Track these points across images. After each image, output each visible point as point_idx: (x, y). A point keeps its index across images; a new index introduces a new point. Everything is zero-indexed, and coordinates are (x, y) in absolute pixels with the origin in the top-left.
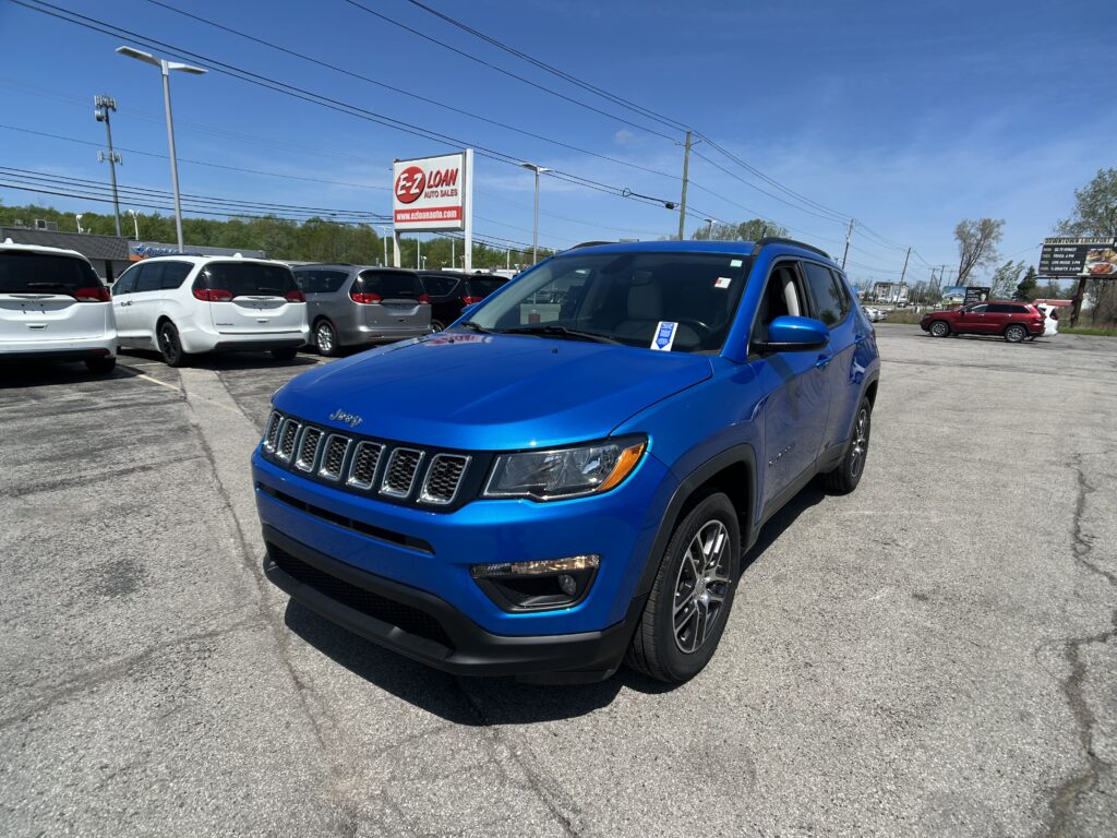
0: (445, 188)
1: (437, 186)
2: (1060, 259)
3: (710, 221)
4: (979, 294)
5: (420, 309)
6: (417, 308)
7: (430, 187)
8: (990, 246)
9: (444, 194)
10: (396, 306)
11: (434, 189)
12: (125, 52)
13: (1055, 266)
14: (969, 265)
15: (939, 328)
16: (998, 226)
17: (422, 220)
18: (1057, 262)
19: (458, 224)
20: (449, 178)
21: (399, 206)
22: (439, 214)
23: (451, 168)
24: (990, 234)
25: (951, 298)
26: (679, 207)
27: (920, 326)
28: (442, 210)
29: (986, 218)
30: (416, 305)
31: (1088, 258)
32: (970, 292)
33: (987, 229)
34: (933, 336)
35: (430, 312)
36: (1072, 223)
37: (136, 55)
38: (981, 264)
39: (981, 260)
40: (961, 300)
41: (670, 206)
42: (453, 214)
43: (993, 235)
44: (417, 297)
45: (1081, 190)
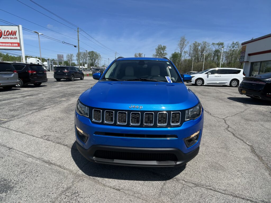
1: (8, 35)
3: (87, 51)
5: (15, 75)
6: (13, 74)
7: (5, 35)
9: (12, 38)
10: (5, 74)
17: (2, 46)
19: (19, 48)
20: (13, 33)
22: (9, 44)
23: (13, 30)
26: (78, 47)
30: (13, 73)
33: (140, 55)
35: (18, 76)
36: (155, 54)
41: (75, 46)
42: (17, 45)
44: (13, 71)
45: (156, 48)
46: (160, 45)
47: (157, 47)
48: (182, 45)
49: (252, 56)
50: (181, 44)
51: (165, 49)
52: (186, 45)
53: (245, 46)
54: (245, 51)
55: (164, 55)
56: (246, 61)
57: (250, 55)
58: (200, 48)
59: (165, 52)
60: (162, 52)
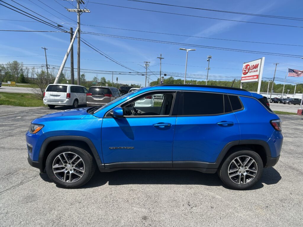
0: (255, 70)
7: (251, 70)
9: (254, 71)
11: (252, 70)
12: (180, 49)
17: (248, 79)
19: (257, 80)
20: (256, 67)
21: (243, 76)
22: (252, 77)
23: (257, 63)
28: (253, 76)
37: (182, 49)
42: (256, 77)
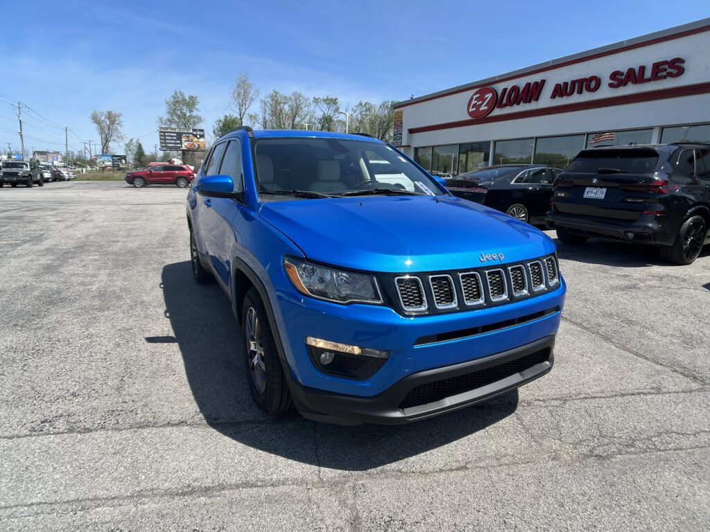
2: (170, 140)
4: (120, 160)
8: (117, 129)
13: (168, 143)
14: (107, 141)
15: (137, 182)
16: (118, 116)
18: (168, 141)
24: (114, 120)
25: (103, 163)
27: (125, 182)
29: (109, 110)
31: (183, 139)
32: (115, 158)
33: (112, 118)
34: (136, 187)
38: (114, 140)
39: (114, 138)
40: (110, 164)
43: (117, 122)
45: (168, 100)
46: (178, 91)
47: (169, 97)
48: (243, 97)
49: (416, 135)
50: (239, 94)
51: (197, 107)
52: (252, 99)
53: (401, 112)
54: (402, 123)
55: (192, 121)
56: (405, 144)
57: (411, 131)
58: (286, 107)
59: (195, 113)
60: (188, 114)
